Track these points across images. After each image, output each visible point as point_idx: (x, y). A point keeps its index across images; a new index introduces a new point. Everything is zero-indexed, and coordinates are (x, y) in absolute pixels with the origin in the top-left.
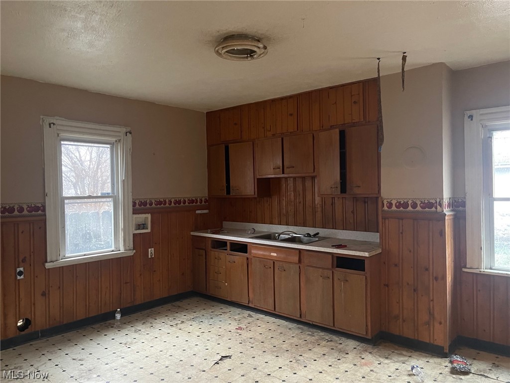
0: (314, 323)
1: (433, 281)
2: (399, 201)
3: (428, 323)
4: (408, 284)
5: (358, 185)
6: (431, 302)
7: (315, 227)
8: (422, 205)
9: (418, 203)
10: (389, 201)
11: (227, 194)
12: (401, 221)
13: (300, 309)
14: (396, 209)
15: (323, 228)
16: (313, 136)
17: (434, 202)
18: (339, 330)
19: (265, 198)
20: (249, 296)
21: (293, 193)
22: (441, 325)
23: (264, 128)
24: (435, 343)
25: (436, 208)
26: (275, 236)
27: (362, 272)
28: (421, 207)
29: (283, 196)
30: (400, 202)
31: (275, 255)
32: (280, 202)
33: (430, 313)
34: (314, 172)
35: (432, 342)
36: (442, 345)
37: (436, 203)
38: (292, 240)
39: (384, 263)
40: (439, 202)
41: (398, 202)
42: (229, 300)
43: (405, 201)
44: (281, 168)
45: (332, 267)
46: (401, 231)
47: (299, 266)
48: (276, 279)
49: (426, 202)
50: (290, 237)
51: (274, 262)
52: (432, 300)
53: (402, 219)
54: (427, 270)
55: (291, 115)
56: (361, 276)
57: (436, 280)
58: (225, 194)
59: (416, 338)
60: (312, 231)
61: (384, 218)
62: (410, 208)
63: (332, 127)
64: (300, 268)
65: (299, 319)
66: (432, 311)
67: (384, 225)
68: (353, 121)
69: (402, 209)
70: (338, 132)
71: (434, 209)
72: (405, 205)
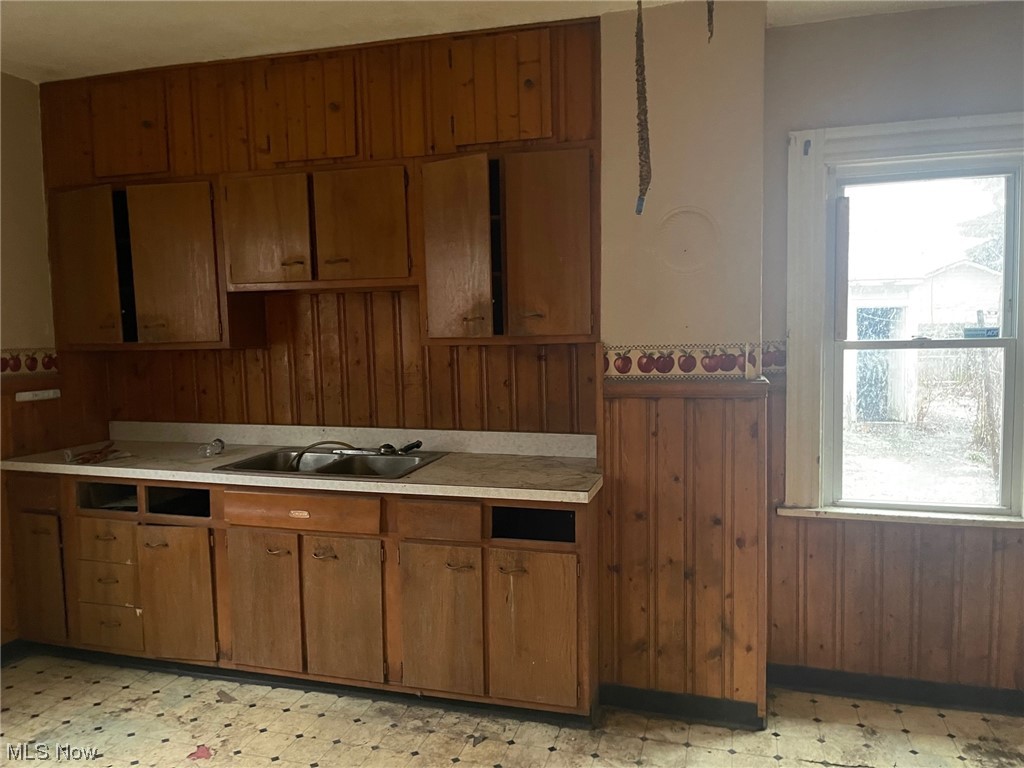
0: (426, 694)
1: (732, 549)
2: (648, 352)
3: (718, 653)
4: (671, 561)
5: (539, 312)
6: (727, 602)
7: (404, 427)
8: (707, 360)
9: (698, 355)
10: (622, 352)
11: (126, 339)
12: (653, 404)
13: (385, 661)
14: (640, 373)
15: (426, 428)
16: (406, 173)
17: (737, 353)
18: (501, 703)
19: (249, 353)
20: (217, 639)
21: (336, 337)
22: (751, 653)
23: (245, 141)
24: (737, 697)
25: (743, 368)
26: (287, 457)
27: (567, 546)
28: (706, 367)
29: (307, 344)
30: (651, 354)
31: (305, 514)
32: (295, 362)
33: (723, 627)
34: (410, 275)
35: (727, 695)
36: (754, 701)
37: (743, 355)
38: (344, 468)
39: (609, 513)
40: (749, 354)
41: (644, 356)
42: (149, 655)
43: (665, 352)
44: (309, 262)
45: (483, 537)
46: (653, 429)
47: (382, 542)
48: (307, 584)
49: (718, 353)
50: (336, 457)
51: (300, 537)
52: (731, 596)
53: (657, 399)
54: (717, 522)
55: (335, 107)
56: (564, 555)
57: (740, 547)
58: (121, 341)
59: (689, 691)
60: (398, 438)
61: (610, 399)
62: (676, 371)
63: (462, 150)
64: (383, 547)
65: (381, 687)
66: (728, 621)
67: (608, 415)
68: (524, 136)
69: (655, 372)
70: (485, 164)
71: (736, 371)
72: (665, 364)
